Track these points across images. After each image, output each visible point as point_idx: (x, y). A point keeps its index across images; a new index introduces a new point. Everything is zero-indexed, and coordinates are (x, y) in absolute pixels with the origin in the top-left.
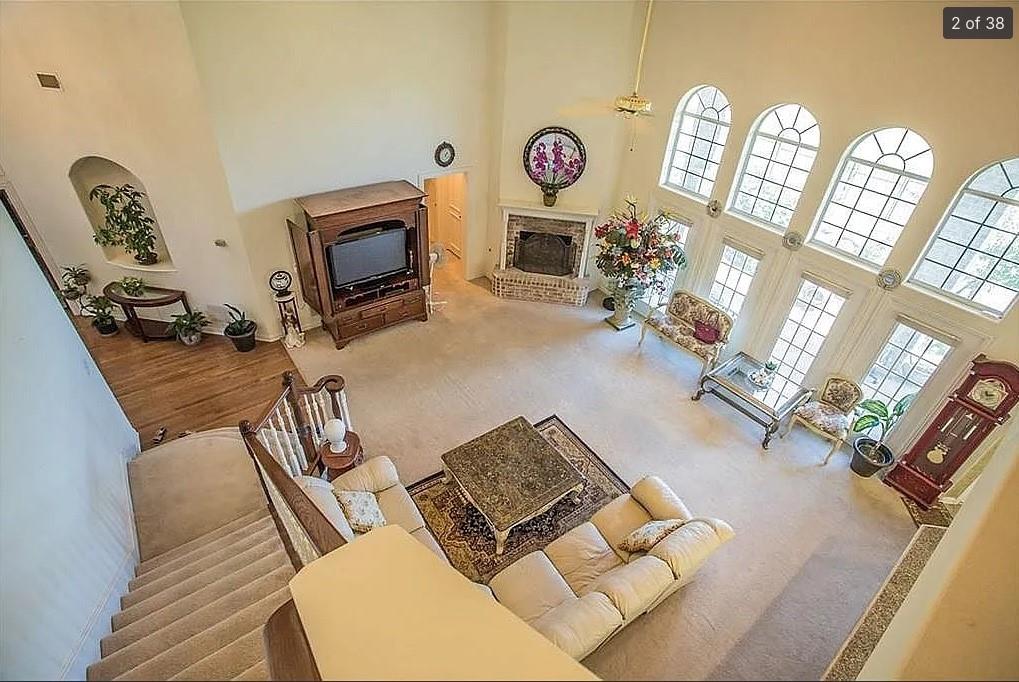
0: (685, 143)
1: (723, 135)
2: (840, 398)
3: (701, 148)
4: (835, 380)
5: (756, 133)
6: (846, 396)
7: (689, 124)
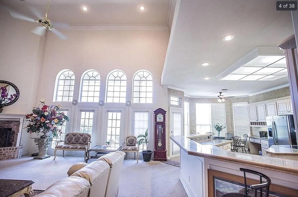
0: (61, 88)
1: (73, 83)
2: (132, 142)
3: (67, 88)
4: (128, 138)
5: (83, 80)
6: (133, 140)
7: (61, 83)
